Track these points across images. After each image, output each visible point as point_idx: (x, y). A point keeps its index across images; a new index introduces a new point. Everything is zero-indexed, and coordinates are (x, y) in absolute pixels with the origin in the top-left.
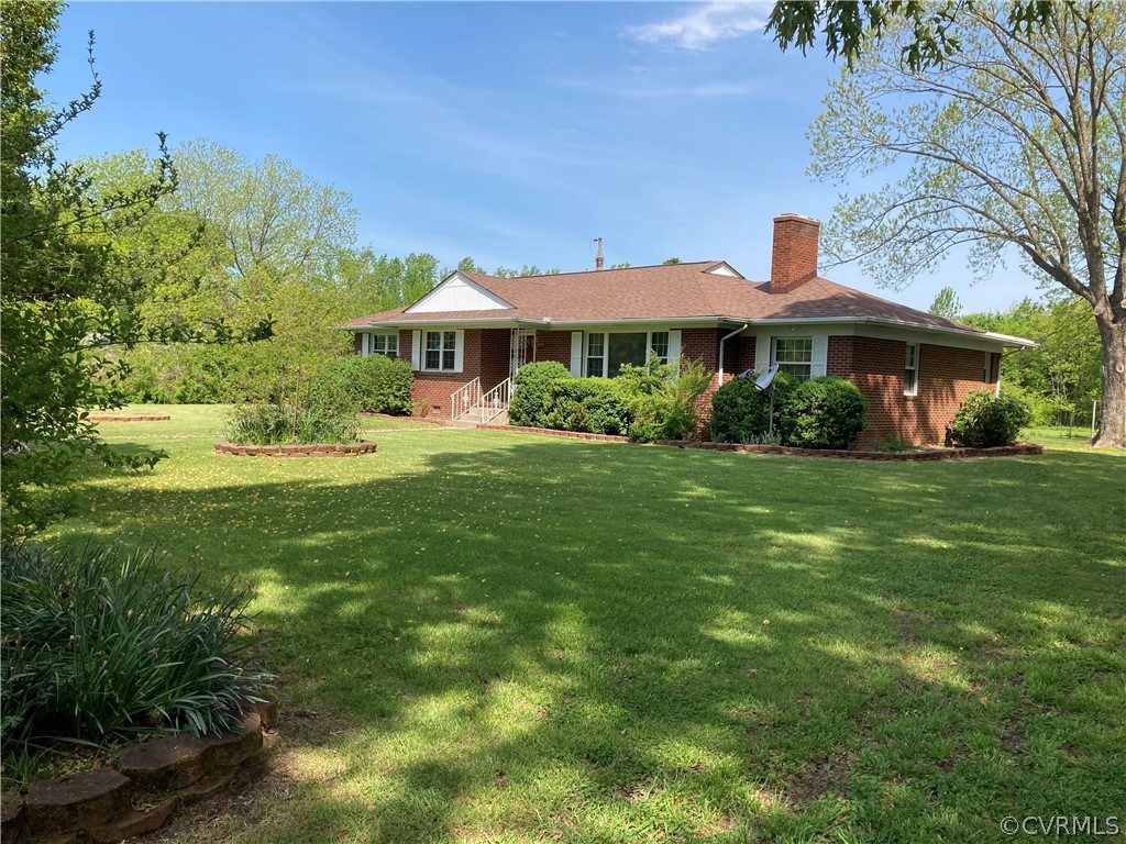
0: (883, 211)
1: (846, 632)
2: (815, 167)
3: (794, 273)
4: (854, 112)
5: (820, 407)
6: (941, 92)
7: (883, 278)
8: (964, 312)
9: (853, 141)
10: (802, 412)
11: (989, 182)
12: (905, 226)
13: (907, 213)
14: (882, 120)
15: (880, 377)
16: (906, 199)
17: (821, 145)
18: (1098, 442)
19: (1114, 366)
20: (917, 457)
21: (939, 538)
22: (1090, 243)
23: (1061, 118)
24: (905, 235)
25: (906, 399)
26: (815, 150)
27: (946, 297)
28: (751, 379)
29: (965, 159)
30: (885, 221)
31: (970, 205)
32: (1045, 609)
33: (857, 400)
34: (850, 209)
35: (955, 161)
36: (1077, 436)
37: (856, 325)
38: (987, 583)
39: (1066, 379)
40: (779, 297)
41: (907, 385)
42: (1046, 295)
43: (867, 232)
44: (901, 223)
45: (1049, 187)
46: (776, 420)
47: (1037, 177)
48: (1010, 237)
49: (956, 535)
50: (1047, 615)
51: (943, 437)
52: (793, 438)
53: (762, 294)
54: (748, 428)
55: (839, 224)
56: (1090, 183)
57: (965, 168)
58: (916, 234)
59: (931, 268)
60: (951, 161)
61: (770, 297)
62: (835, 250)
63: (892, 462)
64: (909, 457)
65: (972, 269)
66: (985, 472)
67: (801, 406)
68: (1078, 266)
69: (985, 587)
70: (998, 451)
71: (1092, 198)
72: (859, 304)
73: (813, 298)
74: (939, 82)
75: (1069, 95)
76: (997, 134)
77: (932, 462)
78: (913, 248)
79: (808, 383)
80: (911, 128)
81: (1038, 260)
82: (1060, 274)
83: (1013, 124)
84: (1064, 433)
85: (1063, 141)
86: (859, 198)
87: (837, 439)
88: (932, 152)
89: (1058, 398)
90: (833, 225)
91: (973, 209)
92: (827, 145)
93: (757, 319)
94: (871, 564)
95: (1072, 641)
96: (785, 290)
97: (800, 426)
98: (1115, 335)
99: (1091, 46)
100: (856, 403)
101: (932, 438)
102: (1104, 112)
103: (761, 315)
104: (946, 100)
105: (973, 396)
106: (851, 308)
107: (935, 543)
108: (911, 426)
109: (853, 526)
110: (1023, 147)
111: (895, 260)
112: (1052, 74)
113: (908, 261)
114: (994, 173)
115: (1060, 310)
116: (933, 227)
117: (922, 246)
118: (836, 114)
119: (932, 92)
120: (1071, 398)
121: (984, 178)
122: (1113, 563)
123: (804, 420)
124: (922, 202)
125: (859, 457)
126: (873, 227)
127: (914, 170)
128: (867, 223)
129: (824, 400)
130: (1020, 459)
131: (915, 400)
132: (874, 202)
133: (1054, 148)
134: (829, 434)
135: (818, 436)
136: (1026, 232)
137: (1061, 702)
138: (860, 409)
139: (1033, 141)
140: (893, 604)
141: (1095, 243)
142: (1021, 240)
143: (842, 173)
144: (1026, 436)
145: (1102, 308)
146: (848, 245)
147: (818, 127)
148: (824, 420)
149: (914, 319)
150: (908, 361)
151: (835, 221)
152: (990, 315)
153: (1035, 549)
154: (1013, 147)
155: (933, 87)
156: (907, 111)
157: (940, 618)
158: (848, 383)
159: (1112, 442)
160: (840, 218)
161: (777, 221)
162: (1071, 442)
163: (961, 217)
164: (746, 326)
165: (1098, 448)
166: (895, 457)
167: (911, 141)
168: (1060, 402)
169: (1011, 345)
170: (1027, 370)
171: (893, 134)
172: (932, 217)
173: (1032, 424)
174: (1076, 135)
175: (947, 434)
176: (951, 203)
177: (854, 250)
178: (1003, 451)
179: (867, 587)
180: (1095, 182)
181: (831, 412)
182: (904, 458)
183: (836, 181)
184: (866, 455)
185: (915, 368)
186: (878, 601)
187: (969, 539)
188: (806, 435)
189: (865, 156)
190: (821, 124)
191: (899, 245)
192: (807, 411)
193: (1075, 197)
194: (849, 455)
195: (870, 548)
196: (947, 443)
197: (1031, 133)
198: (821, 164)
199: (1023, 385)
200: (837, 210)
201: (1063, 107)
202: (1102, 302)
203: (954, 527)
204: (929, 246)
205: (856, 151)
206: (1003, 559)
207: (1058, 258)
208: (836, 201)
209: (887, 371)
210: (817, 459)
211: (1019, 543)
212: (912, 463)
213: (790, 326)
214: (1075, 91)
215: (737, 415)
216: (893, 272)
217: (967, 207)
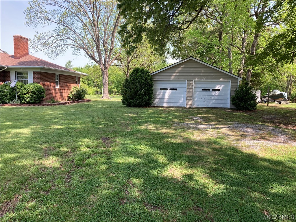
0: (48, 38)
1: (27, 157)
2: (28, 23)
3: (21, 53)
4: (38, 8)
5: (31, 92)
6: (61, 7)
7: (50, 56)
8: (74, 67)
9: (38, 17)
10: (26, 93)
11: (75, 33)
12: (55, 43)
13: (55, 39)
14: (46, 12)
15: (49, 83)
16: (54, 35)
17: (29, 17)
18: (103, 98)
19: (105, 80)
20: (59, 104)
21: (60, 125)
22: (99, 51)
23: (90, 19)
24: (55, 45)
25: (56, 89)
26: (27, 18)
27: (69, 63)
28: (9, 85)
29: (69, 26)
30: (49, 40)
31: (71, 38)
32: (83, 140)
33: (42, 89)
34: (39, 36)
35: (67, 27)
36: (100, 97)
37: (41, 69)
38: (71, 136)
39: (97, 83)
40: (17, 60)
41: (56, 85)
42: (91, 63)
43: (45, 43)
44: (54, 42)
45: (89, 37)
46: (18, 96)
47: (87, 33)
48: (81, 48)
49: (65, 124)
50: (83, 142)
51: (67, 98)
52: (23, 101)
53: (11, 58)
54: (9, 99)
55: (36, 40)
56: (97, 36)
57: (70, 29)
58: (58, 45)
59: (63, 55)
60: (66, 26)
61: (14, 60)
62: (36, 48)
63: (52, 106)
64: (57, 104)
65: (73, 55)
66: (76, 107)
67: (26, 92)
68: (96, 56)
69: (70, 137)
70: (80, 101)
71: (98, 40)
72: (41, 63)
73: (27, 60)
74: (61, 4)
75: (92, 14)
76: (77, 21)
77: (63, 105)
78: (58, 49)
79: (27, 85)
80: (54, 16)
81: (88, 54)
82: (93, 58)
83: (80, 19)
84: (97, 96)
85: (91, 25)
86: (41, 33)
87: (37, 101)
88: (61, 23)
89: (96, 88)
90: (34, 40)
91: (72, 40)
92: (31, 17)
93: (9, 66)
94: (40, 135)
95: (88, 148)
96: (19, 58)
97: (26, 97)
98: (105, 73)
99: (96, 2)
100: (42, 90)
101: (63, 99)
102: (99, 19)
103: (11, 65)
104: (63, 10)
105: (74, 88)
106: (39, 64)
107: (59, 127)
108: (58, 96)
109: (37, 125)
110: (83, 25)
111: (53, 51)
112: (88, 8)
113: (56, 52)
114: (77, 31)
115: (94, 67)
116: (62, 44)
117: (60, 48)
118: (32, 8)
119: (59, 7)
120: (99, 88)
121: (74, 32)
122: (101, 126)
123: (27, 96)
124: (59, 36)
125: (43, 105)
126: (46, 42)
127: (57, 28)
128: (44, 41)
129: (32, 90)
130: (86, 103)
131: (59, 89)
132: (46, 35)
133: (90, 27)
134: (34, 99)
135: (31, 100)
136: (84, 47)
137: (82, 165)
138: (43, 92)
139: (85, 24)
140: (44, 146)
141: (100, 51)
142: (84, 49)
143: (36, 25)
144: (87, 97)
145: (102, 66)
146: (39, 46)
147: (28, 11)
148: (33, 95)
149: (57, 67)
150: (56, 79)
151: (35, 39)
152: (80, 67)
153: (84, 125)
154: (80, 25)
155: (59, 5)
156: (53, 10)
157: (56, 148)
158: (39, 85)
159: (106, 98)
160: (36, 38)
161: (15, 37)
162: (98, 98)
163: (69, 42)
164: (6, 68)
165: (103, 99)
166: (53, 104)
167: (55, 19)
168: (96, 89)
169: (82, 75)
170: (89, 81)
171: (50, 17)
172: (62, 41)
173: (91, 94)
174: (94, 24)
175: (68, 98)
176: (67, 38)
177: (41, 48)
178: (81, 101)
179: (37, 142)
180: (99, 36)
181: (34, 93)
182: (55, 105)
183: (34, 28)
184: (45, 105)
185: (58, 80)
186: (39, 146)
187: (68, 125)
188: (27, 100)
189: (42, 22)
190: (28, 10)
191: (54, 48)
192: (28, 93)
193: (95, 39)
194: (41, 105)
195: (41, 131)
196: (68, 100)
197: (84, 22)
198: (29, 22)
199: (88, 85)
200: (35, 36)
201: (91, 17)
202: (102, 65)
203: (65, 122)
204: (62, 48)
205: (39, 20)
206: (76, 129)
207: (92, 54)
208: (35, 34)
209: (50, 82)
210: (32, 107)
211: (80, 124)
212: (58, 106)
213: (21, 68)
214: (93, 13)
215: (5, 95)
216: (53, 55)
217: (71, 39)
